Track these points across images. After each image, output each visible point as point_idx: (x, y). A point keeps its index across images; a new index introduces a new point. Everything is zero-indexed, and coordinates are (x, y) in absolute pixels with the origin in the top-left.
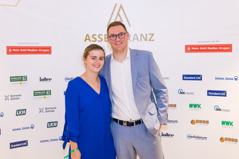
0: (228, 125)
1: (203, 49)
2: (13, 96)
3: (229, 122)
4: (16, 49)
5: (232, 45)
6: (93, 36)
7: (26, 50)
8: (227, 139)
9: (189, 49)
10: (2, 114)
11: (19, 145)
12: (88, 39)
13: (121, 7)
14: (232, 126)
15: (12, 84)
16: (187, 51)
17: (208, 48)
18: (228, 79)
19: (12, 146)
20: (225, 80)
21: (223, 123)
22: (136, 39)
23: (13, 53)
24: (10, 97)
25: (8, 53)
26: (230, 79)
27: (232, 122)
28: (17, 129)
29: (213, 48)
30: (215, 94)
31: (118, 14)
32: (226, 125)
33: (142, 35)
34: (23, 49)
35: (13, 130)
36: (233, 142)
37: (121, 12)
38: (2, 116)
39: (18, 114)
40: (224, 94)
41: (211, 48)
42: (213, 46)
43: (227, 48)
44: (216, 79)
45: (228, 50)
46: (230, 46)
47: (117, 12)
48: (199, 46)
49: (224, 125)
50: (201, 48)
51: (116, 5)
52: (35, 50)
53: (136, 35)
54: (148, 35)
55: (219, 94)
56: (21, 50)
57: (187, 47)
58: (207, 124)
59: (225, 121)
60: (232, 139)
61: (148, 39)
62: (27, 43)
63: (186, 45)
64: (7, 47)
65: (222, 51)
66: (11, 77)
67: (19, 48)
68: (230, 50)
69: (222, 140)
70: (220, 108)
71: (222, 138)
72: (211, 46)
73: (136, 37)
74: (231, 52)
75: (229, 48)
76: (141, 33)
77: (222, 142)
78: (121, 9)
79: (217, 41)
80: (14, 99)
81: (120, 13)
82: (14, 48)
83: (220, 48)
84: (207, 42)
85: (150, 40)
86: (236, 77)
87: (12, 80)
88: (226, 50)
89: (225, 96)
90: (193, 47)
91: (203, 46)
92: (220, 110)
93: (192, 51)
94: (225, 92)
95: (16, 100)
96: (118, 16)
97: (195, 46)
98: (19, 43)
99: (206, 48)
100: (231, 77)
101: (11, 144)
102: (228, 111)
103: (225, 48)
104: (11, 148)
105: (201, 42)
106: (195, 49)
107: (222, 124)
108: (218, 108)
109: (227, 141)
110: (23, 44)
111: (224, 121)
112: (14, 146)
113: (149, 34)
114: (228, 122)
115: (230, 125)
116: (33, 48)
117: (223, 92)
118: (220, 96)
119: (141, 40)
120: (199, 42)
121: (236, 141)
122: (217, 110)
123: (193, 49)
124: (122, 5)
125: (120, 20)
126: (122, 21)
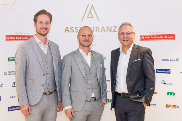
0: (172, 95)
1: (153, 38)
2: (11, 72)
3: (173, 93)
4: (13, 37)
5: (174, 34)
6: (71, 28)
7: (21, 38)
8: (170, 106)
9: (143, 38)
10: (2, 85)
11: (14, 109)
12: (67, 31)
14: (175, 95)
15: (9, 63)
16: (141, 39)
17: (157, 37)
18: (172, 60)
19: (9, 109)
20: (170, 61)
21: (168, 93)
22: (103, 30)
23: (11, 40)
24: (8, 73)
25: (7, 40)
26: (173, 60)
27: (175, 93)
28: (13, 97)
29: (161, 37)
30: (162, 71)
31: (90, 12)
32: (170, 95)
33: (107, 27)
34: (18, 37)
35: (11, 97)
36: (175, 108)
37: (92, 11)
38: (1, 87)
39: (14, 86)
40: (169, 72)
41: (159, 37)
42: (161, 36)
43: (171, 37)
44: (163, 60)
45: (172, 38)
46: (173, 35)
48: (150, 36)
49: (169, 95)
50: (152, 37)
51: (88, 5)
53: (103, 27)
55: (165, 72)
56: (17, 38)
57: (141, 36)
58: (156, 94)
59: (170, 92)
60: (175, 106)
61: (112, 30)
62: (21, 33)
63: (140, 35)
64: (6, 35)
65: (168, 39)
66: (9, 58)
67: (15, 36)
68: (173, 39)
69: (167, 106)
70: (166, 82)
71: (167, 105)
72: (159, 36)
73: (103, 29)
74: (174, 40)
75: (172, 37)
76: (107, 26)
77: (167, 108)
78: (92, 8)
79: (164, 32)
80: (11, 74)
81: (91, 11)
82: (11, 37)
83: (166, 37)
84: (157, 32)
85: (114, 31)
86: (178, 59)
87: (9, 60)
88: (170, 38)
89: (170, 73)
90: (146, 36)
91: (153, 36)
92: (166, 84)
93: (145, 39)
94: (169, 70)
95: (12, 75)
96: (90, 13)
97: (147, 36)
98: (15, 33)
99: (155, 37)
100: (174, 59)
101: (9, 108)
102: (172, 84)
103: (169, 37)
104: (8, 111)
105: (152, 33)
106: (147, 38)
107: (167, 95)
108: (164, 82)
109: (170, 107)
110: (18, 33)
111: (168, 92)
112: (11, 109)
113: (113, 27)
114: (171, 93)
115: (173, 95)
116: (26, 37)
117: (168, 70)
118: (166, 73)
119: (107, 31)
120: (150, 33)
121: (178, 107)
122: (164, 83)
123: (146, 38)
124: (93, 5)
125: (91, 16)
126: (92, 17)
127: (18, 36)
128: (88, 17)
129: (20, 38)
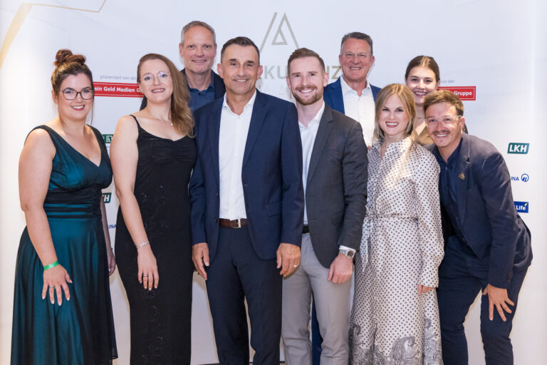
5: (475, 87)
7: (114, 88)
13: (285, 18)
31: (279, 31)
37: (285, 28)
43: (468, 93)
45: (469, 97)
46: (472, 89)
47: (278, 26)
51: (276, 14)
52: (130, 90)
54: (330, 67)
56: (106, 89)
61: (331, 75)
62: (117, 78)
67: (102, 85)
68: (472, 97)
74: (475, 99)
75: (470, 93)
78: (285, 22)
81: (283, 29)
83: (456, 94)
85: (334, 77)
88: (465, 97)
103: (463, 94)
110: (109, 78)
113: (333, 67)
116: (127, 87)
124: (287, 14)
125: (282, 41)
126: (285, 43)
127: (109, 85)
128: (274, 43)
129: (113, 90)
